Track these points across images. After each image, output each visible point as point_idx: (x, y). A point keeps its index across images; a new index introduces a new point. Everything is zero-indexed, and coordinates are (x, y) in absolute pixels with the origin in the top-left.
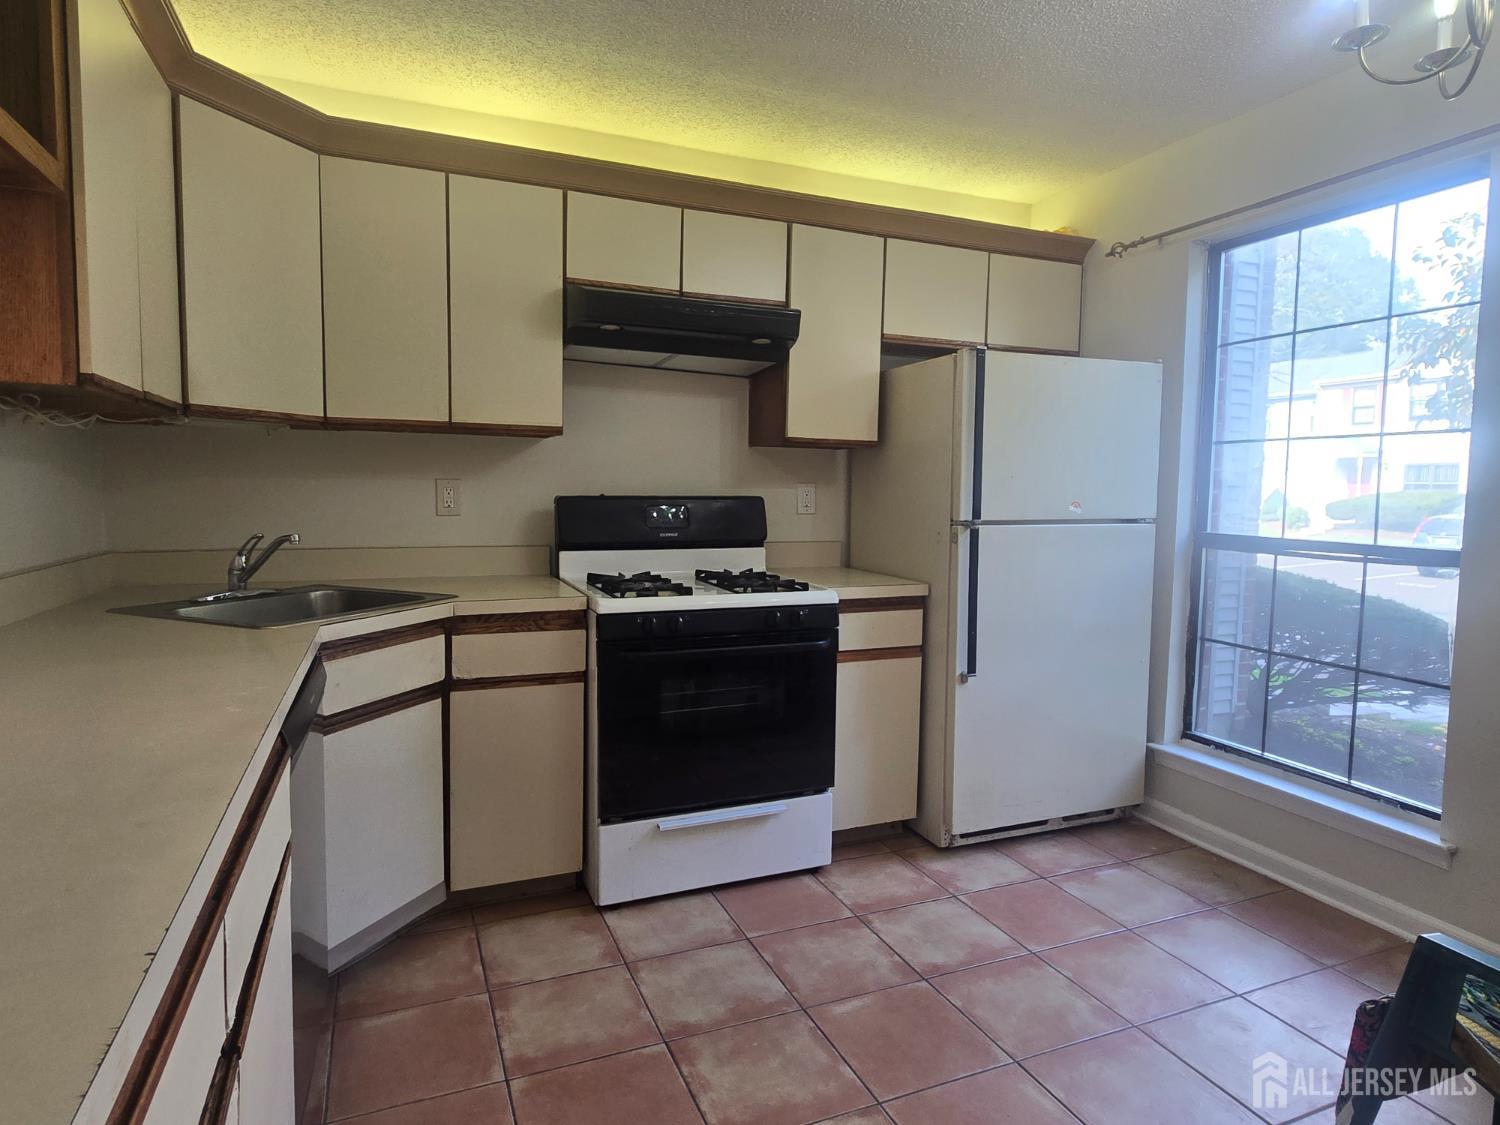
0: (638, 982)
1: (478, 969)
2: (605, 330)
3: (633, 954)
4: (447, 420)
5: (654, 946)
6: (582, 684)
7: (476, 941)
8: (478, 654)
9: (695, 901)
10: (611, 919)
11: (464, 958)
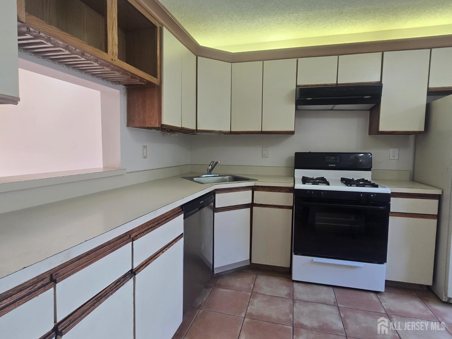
0: (294, 306)
1: (252, 286)
2: (308, 100)
3: (297, 297)
4: (261, 130)
5: (304, 297)
6: (292, 210)
7: (255, 278)
8: (261, 197)
9: (325, 288)
10: (295, 285)
11: (250, 282)
